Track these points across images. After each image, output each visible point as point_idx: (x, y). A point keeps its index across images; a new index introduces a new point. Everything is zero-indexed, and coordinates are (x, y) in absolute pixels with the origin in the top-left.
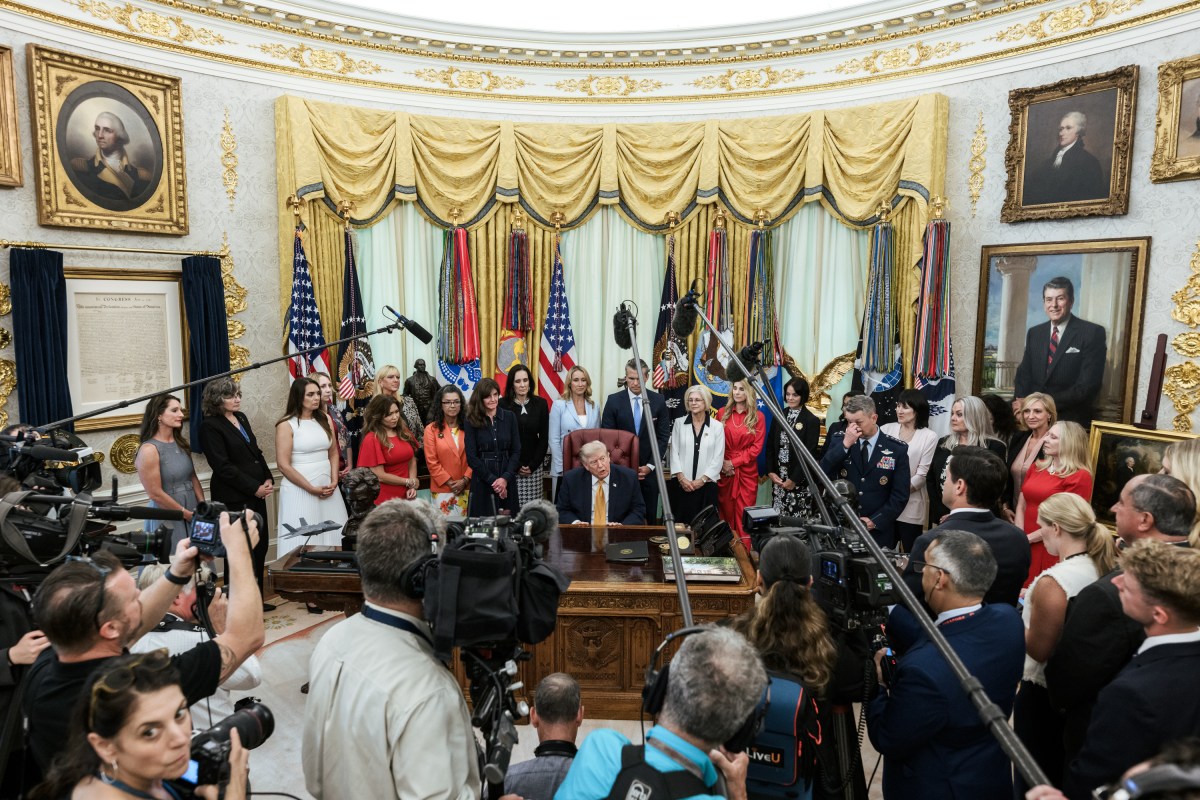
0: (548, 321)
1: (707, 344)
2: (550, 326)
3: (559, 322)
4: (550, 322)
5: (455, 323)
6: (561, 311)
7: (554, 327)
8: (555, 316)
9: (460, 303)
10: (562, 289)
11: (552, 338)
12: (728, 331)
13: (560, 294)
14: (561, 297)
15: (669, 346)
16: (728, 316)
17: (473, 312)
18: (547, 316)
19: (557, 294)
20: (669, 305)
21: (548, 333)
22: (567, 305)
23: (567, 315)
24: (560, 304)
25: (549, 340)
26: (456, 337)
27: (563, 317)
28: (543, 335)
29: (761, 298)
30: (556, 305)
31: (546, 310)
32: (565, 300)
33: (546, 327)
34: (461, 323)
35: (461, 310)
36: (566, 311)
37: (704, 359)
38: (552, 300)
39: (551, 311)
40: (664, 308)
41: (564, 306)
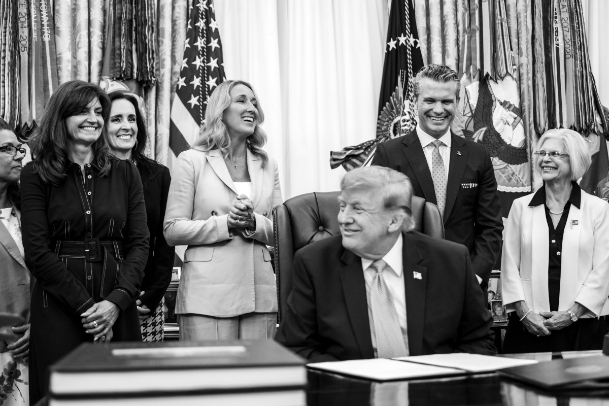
0: (183, 73)
1: (474, 101)
2: (189, 80)
3: (206, 73)
4: (189, 73)
5: (13, 57)
6: (209, 53)
7: (196, 82)
8: (198, 62)
9: (23, 19)
10: (209, 15)
11: (194, 101)
12: (508, 78)
13: (207, 23)
14: (209, 29)
15: (406, 110)
16: (507, 54)
17: (47, 39)
18: (182, 63)
19: (201, 24)
20: (402, 39)
21: (184, 94)
22: (219, 43)
23: (220, 61)
24: (208, 41)
25: (188, 106)
26: (13, 81)
27: (213, 63)
28: (177, 98)
29: (566, 15)
30: (200, 43)
31: (180, 54)
32: (216, 35)
33: (182, 83)
34: (24, 55)
35: (24, 33)
36: (219, 54)
37: (471, 128)
38: (192, 35)
39: (190, 54)
40: (392, 44)
41: (214, 44)
